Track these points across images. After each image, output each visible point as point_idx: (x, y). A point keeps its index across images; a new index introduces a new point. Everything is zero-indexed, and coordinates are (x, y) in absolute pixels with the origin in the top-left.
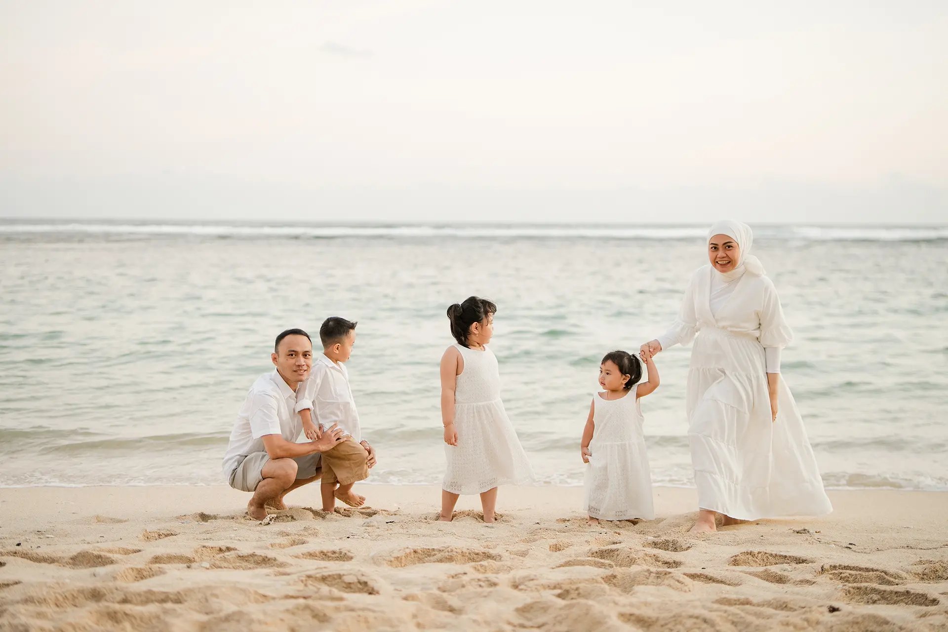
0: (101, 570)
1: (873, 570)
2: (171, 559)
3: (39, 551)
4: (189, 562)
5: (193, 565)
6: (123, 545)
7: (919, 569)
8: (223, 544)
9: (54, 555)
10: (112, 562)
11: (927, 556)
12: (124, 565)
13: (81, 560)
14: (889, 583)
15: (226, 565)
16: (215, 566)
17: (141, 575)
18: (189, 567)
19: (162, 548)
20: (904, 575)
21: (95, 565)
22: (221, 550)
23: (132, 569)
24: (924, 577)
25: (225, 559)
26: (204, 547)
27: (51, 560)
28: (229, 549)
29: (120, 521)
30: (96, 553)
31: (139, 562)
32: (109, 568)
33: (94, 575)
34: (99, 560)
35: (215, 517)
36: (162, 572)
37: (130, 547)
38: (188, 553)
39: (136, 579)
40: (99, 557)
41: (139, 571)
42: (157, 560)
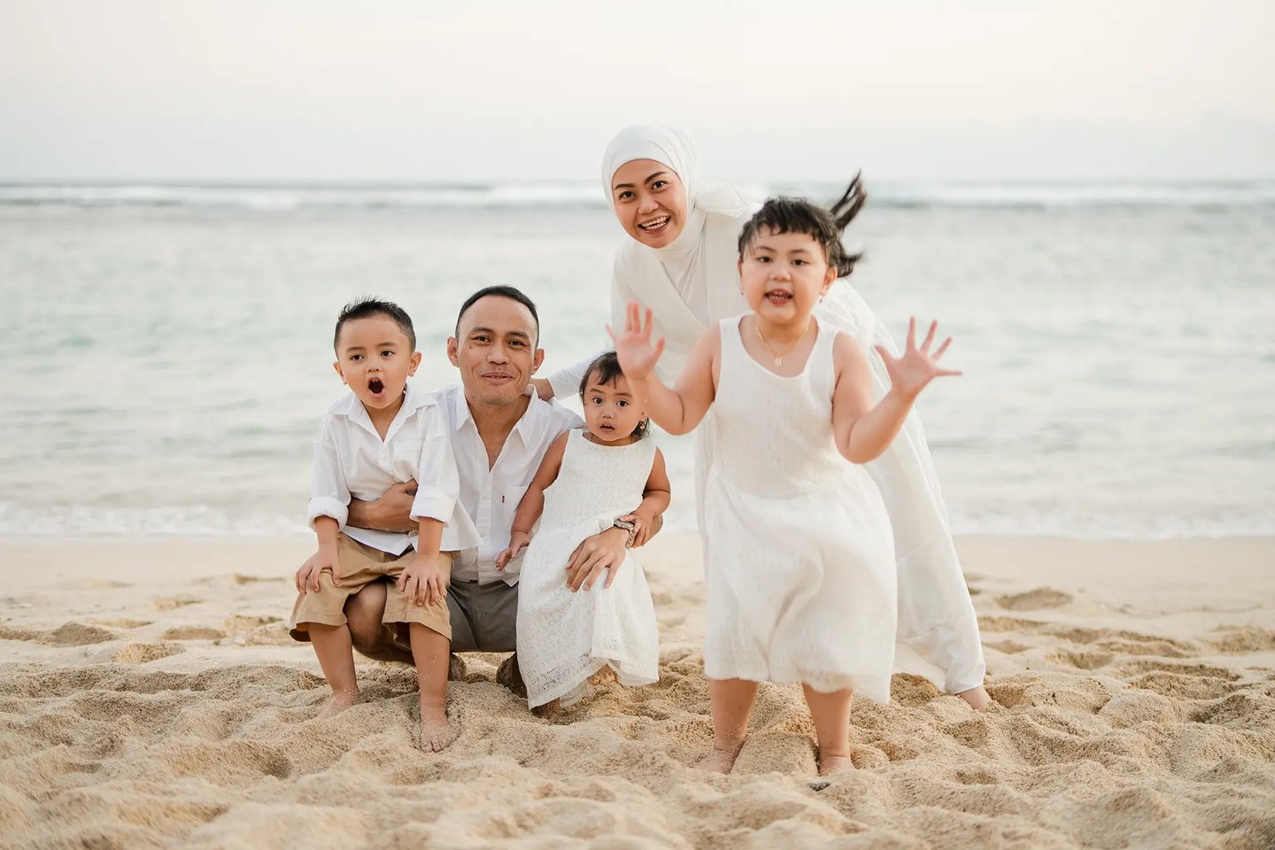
0: (95, 649)
1: (1155, 639)
2: (192, 633)
3: (9, 624)
4: (217, 637)
5: (223, 641)
6: (127, 616)
7: (1219, 637)
8: (265, 613)
9: (29, 629)
10: (110, 638)
11: (1228, 620)
12: (128, 641)
13: (68, 635)
14: (1177, 655)
15: (268, 640)
16: (252, 642)
17: (149, 654)
18: (217, 644)
19: (179, 620)
20: (1197, 644)
21: (88, 641)
22: (261, 621)
23: (137, 645)
24: (1224, 647)
25: (267, 633)
26: (238, 617)
27: (26, 636)
28: (272, 620)
29: (123, 585)
30: (88, 625)
31: (149, 637)
32: (106, 645)
33: (86, 655)
34: (92, 635)
35: (255, 580)
36: (180, 650)
37: (138, 619)
38: (217, 625)
39: (144, 660)
40: (92, 631)
41: (148, 649)
42: (173, 634)
